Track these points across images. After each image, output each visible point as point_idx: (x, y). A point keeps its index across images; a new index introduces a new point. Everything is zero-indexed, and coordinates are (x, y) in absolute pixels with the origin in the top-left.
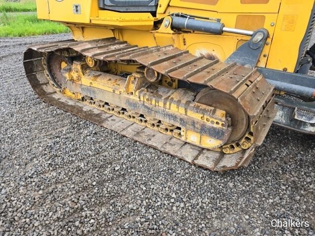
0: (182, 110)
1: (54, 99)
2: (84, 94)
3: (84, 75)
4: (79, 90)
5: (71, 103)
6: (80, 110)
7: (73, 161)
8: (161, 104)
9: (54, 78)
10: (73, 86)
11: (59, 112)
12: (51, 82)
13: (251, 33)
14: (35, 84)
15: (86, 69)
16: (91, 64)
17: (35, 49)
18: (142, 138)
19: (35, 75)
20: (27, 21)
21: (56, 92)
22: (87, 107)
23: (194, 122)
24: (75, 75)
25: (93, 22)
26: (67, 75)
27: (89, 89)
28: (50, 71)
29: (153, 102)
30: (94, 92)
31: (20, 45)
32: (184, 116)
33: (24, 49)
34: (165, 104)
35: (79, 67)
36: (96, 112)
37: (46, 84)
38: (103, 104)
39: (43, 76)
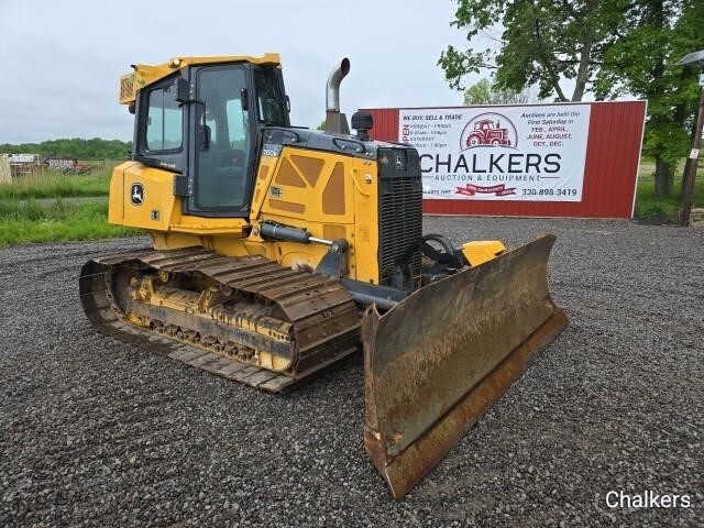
0: (252, 327)
1: (114, 328)
2: (153, 317)
3: (155, 291)
4: (147, 313)
5: (135, 332)
6: (145, 340)
7: (118, 389)
8: (234, 321)
9: (118, 300)
10: (140, 308)
11: (115, 342)
12: (114, 305)
13: (331, 243)
14: (90, 308)
15: (159, 286)
16: (164, 278)
17: (97, 261)
18: (213, 368)
19: (92, 297)
20: (98, 214)
21: (117, 320)
22: (155, 335)
23: (264, 339)
24: (143, 293)
25: (172, 229)
26: (134, 294)
27: (160, 310)
28: (114, 290)
29: (226, 320)
30: (164, 313)
31: (79, 254)
32: (254, 334)
33: (83, 261)
34: (237, 320)
35: (150, 283)
36: (166, 341)
37: (107, 308)
38: (175, 330)
39: (103, 298)
